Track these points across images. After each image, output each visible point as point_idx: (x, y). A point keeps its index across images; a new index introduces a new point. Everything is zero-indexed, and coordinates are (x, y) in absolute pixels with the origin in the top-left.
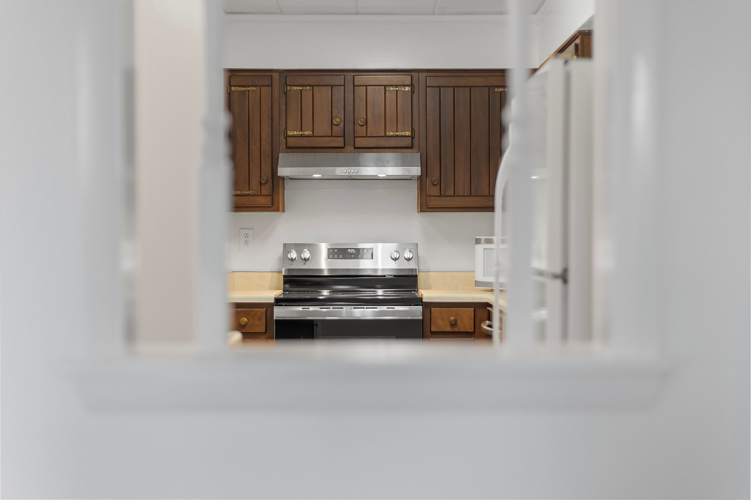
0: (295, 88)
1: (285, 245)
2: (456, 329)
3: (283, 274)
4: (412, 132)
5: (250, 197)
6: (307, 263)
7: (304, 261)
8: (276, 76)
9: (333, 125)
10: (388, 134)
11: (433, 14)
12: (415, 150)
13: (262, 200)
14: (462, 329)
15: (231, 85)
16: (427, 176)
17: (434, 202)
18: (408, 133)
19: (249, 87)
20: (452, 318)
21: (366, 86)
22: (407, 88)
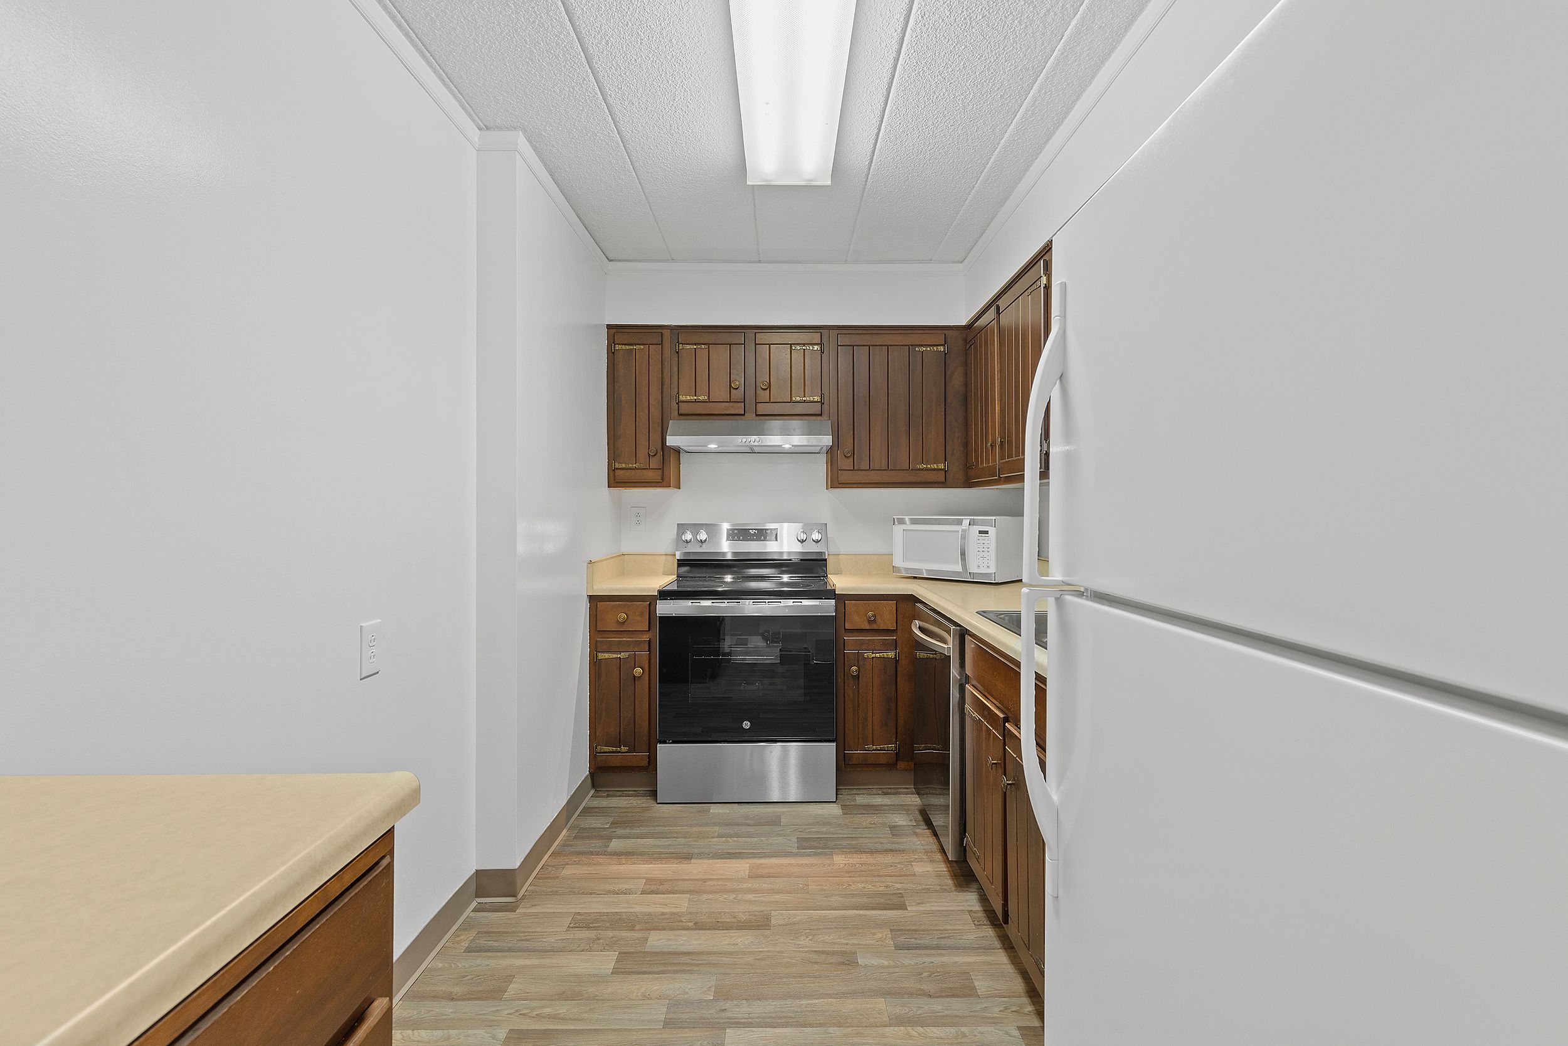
0: (688, 347)
1: (679, 526)
2: (875, 627)
3: (678, 558)
4: (822, 397)
5: (637, 471)
6: (705, 545)
7: (701, 543)
8: (666, 333)
9: (731, 389)
10: (795, 399)
11: (846, 262)
12: (825, 418)
13: (651, 475)
14: (882, 627)
15: (616, 342)
16: (838, 447)
17: (845, 477)
18: (816, 399)
19: (635, 346)
20: (870, 614)
21: (770, 345)
22: (816, 347)
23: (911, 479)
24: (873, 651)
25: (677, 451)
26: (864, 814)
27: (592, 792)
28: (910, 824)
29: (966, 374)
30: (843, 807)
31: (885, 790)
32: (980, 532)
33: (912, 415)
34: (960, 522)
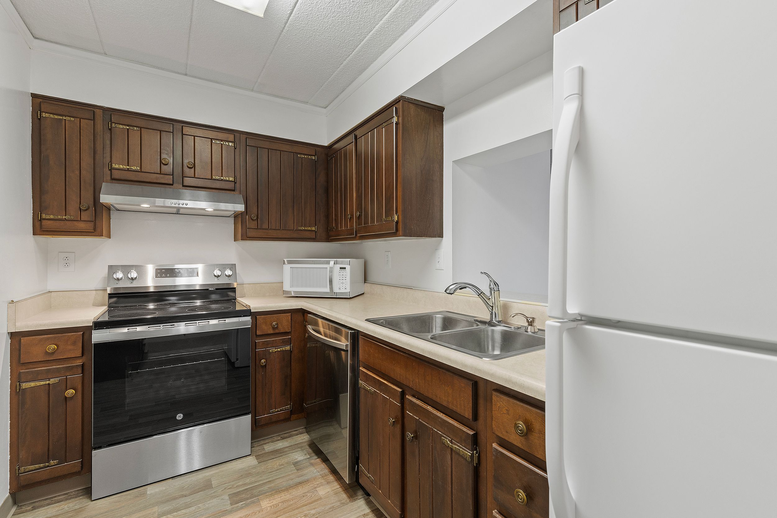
0: (121, 126)
1: (110, 267)
2: (277, 331)
3: (109, 292)
4: (235, 179)
5: (66, 222)
6: (135, 282)
7: (131, 280)
8: (98, 112)
9: (162, 164)
10: (214, 177)
11: (252, 90)
12: (237, 193)
13: (82, 226)
14: (282, 331)
15: (42, 110)
16: (247, 213)
17: (251, 233)
18: (231, 179)
19: (65, 117)
20: (274, 323)
21: (194, 136)
22: (230, 144)
23: (295, 235)
24: (276, 347)
25: (108, 208)
26: (273, 459)
27: (13, 510)
28: (305, 457)
29: (327, 175)
30: (258, 457)
31: (282, 436)
32: (341, 268)
33: (296, 196)
34: (328, 263)
